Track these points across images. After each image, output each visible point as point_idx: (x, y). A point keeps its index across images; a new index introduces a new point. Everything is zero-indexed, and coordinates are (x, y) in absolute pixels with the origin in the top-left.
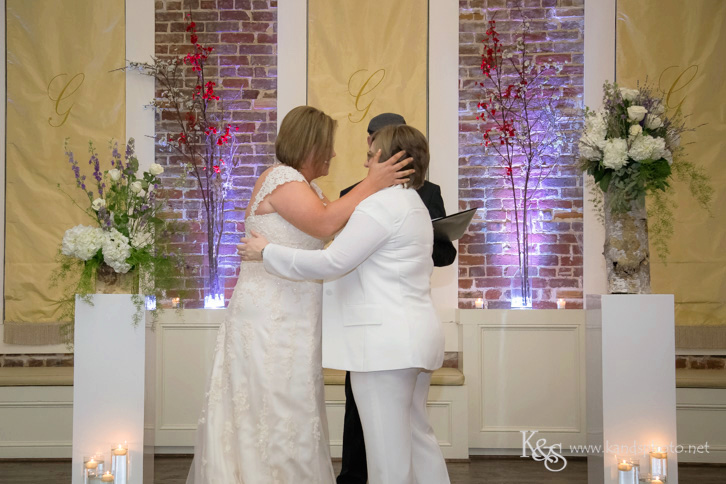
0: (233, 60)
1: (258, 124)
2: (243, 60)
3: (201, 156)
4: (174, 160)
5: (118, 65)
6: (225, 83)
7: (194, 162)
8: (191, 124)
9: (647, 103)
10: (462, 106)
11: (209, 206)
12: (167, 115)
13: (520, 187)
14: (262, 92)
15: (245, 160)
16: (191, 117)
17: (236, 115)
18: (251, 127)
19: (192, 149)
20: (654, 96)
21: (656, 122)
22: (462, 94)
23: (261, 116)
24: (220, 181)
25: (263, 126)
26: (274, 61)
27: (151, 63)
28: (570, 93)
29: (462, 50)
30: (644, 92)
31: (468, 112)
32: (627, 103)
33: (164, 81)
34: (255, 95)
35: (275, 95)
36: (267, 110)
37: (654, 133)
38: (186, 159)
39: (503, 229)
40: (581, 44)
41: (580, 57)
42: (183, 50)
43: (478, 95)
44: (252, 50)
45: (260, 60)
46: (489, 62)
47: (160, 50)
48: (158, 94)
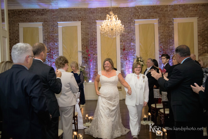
0: (92, 50)
1: (95, 58)
2: (93, 50)
3: (88, 62)
4: (84, 63)
5: (77, 51)
6: (91, 53)
7: (87, 63)
8: (87, 58)
9: (141, 58)
10: (121, 55)
11: (89, 69)
12: (83, 57)
13: (128, 65)
14: (95, 54)
15: (93, 63)
16: (86, 57)
17: (92, 57)
18: (94, 59)
19: (87, 62)
20: (142, 57)
21: (142, 60)
22: (121, 54)
23: (95, 57)
24: (91, 66)
25: (96, 58)
26: (97, 50)
27: (81, 51)
28: (134, 53)
29: (121, 48)
30: (140, 57)
31: (121, 56)
32: (139, 58)
33: (83, 53)
34: (94, 54)
35: (97, 54)
36: (96, 56)
37: (142, 61)
38: (86, 63)
39: (126, 71)
40: (135, 47)
41: (135, 49)
42: (85, 49)
43: (123, 54)
44: (94, 49)
45: (95, 50)
46: (124, 50)
47: (82, 49)
48: (82, 55)
